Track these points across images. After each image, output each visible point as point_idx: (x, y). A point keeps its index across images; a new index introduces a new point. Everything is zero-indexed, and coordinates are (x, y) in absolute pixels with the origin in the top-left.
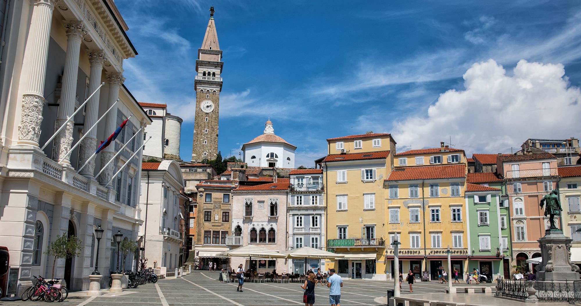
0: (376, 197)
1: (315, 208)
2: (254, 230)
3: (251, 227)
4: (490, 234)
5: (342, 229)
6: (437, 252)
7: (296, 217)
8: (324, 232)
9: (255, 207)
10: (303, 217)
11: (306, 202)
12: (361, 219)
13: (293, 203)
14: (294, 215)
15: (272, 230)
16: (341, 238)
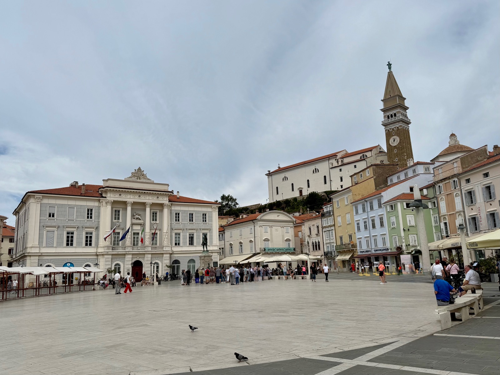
0: (350, 215)
1: (330, 226)
2: (313, 243)
3: (312, 241)
4: (397, 234)
5: (341, 238)
6: (376, 250)
7: (326, 232)
8: (335, 241)
9: (312, 229)
10: (328, 232)
11: (328, 224)
12: (347, 231)
13: (324, 224)
14: (325, 231)
15: (319, 243)
16: (341, 245)
